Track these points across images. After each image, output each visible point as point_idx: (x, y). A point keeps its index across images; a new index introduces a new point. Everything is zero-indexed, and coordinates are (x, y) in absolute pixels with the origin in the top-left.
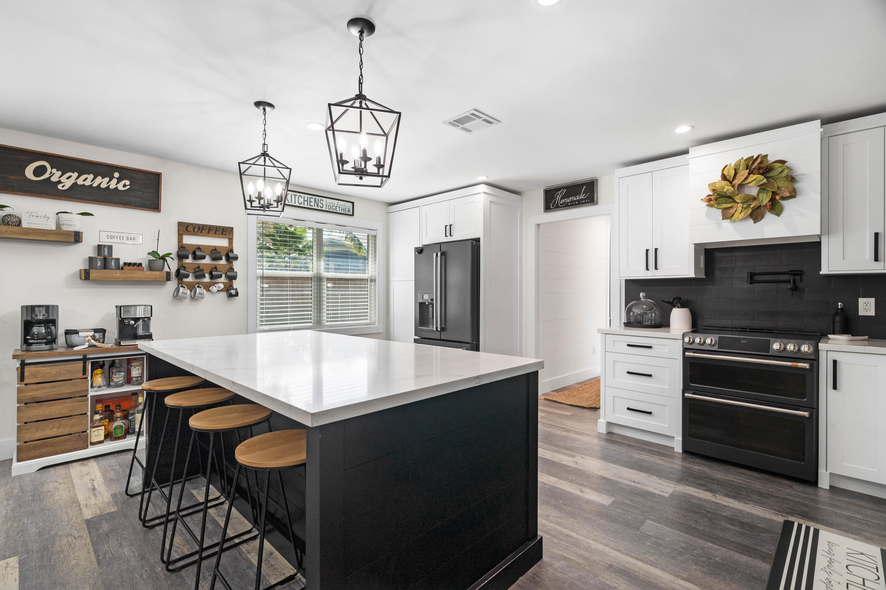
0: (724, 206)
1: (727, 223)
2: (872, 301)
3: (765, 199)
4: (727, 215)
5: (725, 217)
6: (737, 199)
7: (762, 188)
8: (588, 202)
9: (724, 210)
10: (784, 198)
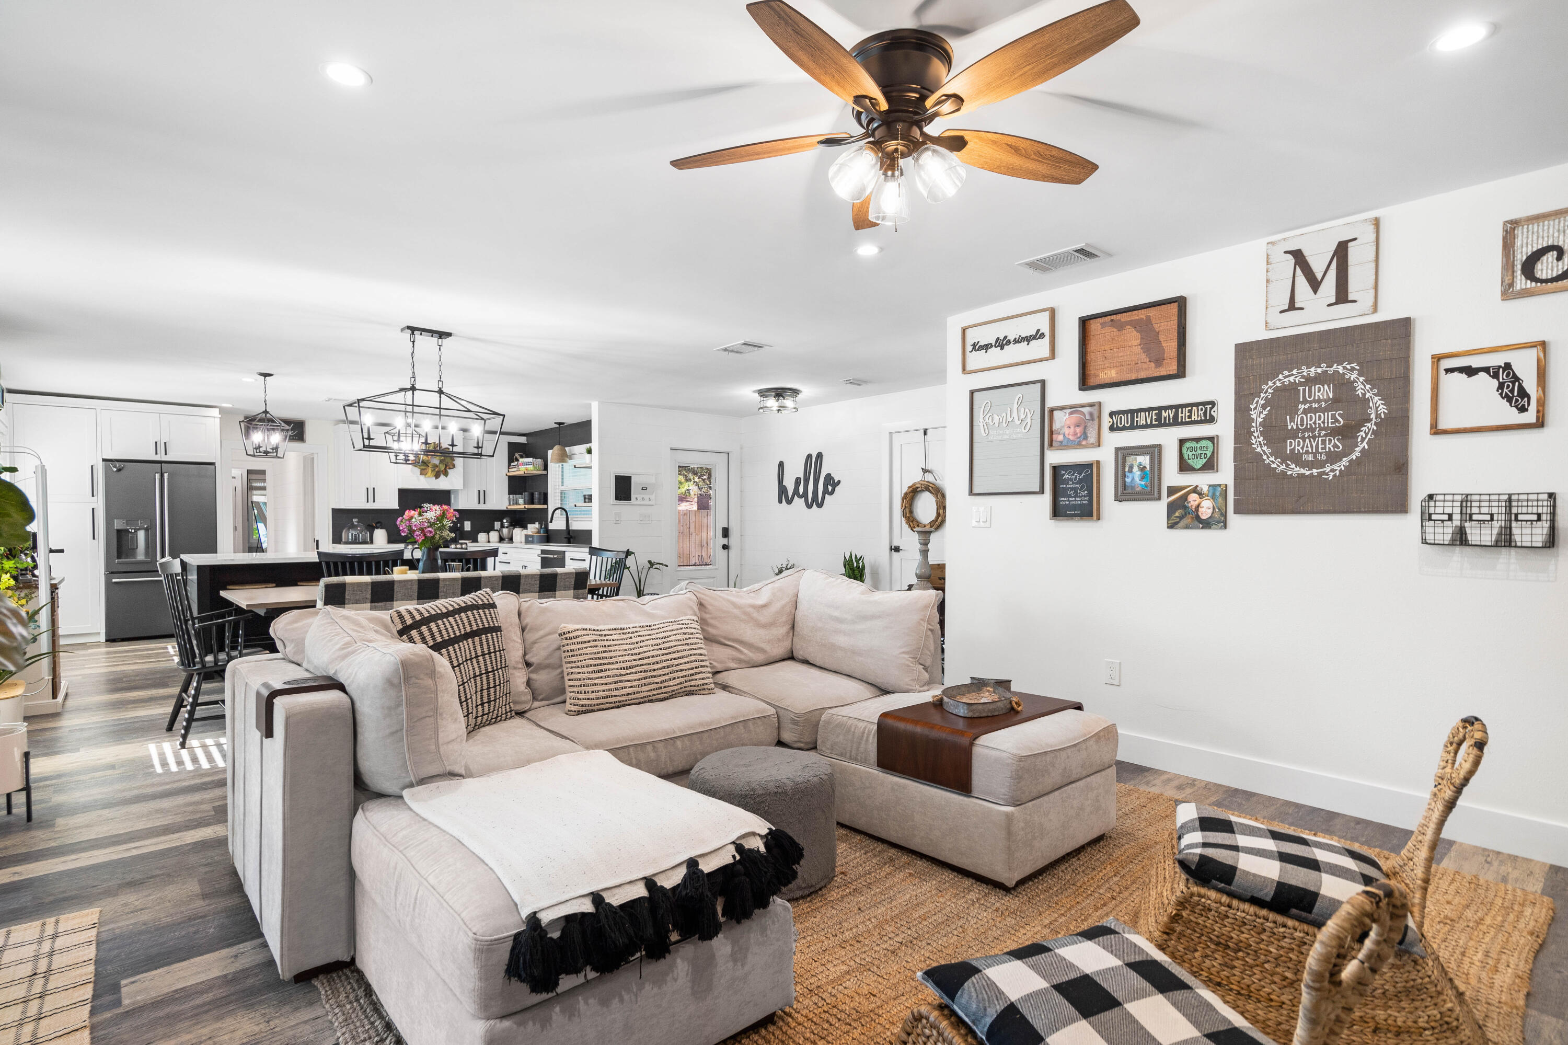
0: (422, 467)
1: (422, 477)
2: (469, 523)
3: (442, 468)
4: (423, 473)
5: (421, 474)
6: (430, 465)
7: (441, 461)
8: (296, 439)
9: (422, 470)
10: (450, 469)
